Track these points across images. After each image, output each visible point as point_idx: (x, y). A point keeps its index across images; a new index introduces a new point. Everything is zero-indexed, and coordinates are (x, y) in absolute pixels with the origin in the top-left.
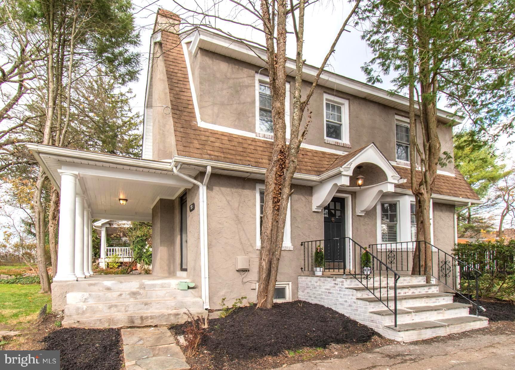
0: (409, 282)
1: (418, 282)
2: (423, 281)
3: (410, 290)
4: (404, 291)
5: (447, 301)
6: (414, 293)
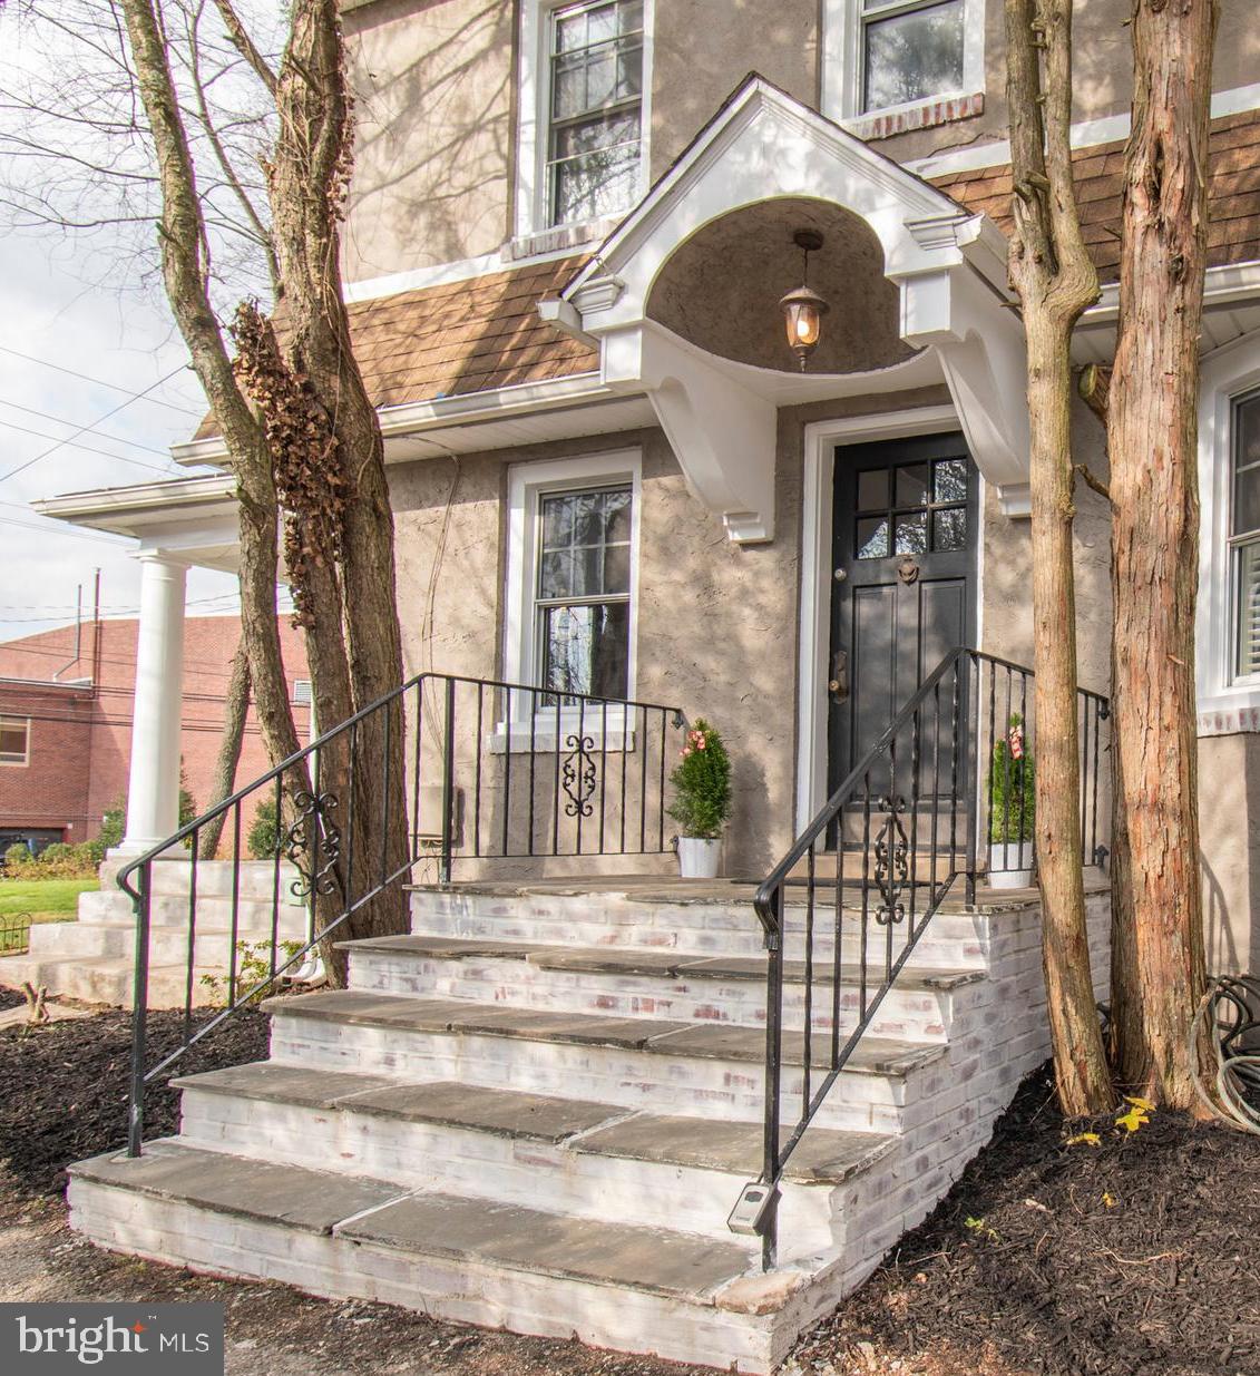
2: (959, 945)
3: (684, 989)
4: (638, 989)
5: (842, 1110)
6: (717, 1016)
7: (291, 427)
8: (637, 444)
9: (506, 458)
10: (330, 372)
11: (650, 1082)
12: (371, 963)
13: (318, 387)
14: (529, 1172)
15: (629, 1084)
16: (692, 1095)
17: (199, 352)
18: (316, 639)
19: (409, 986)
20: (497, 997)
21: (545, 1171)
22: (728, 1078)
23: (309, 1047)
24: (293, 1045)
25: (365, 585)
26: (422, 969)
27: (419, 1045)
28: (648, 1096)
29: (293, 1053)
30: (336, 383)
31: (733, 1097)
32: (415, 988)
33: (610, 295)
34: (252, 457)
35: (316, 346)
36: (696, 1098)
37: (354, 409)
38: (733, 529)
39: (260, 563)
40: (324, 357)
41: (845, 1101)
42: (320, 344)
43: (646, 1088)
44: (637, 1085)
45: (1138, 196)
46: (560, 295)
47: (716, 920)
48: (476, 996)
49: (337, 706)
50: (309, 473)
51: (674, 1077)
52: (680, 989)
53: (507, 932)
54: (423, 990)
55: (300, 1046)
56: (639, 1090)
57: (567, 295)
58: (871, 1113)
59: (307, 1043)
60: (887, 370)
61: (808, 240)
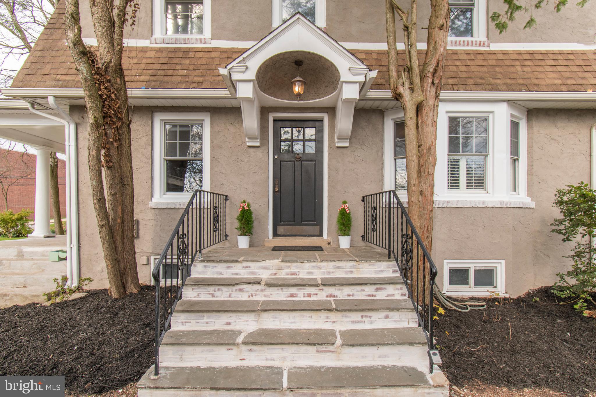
0: (351, 272)
1: (376, 272)
2: (391, 270)
3: (322, 290)
4: (305, 291)
5: (400, 321)
6: (334, 296)
7: (107, 95)
8: (209, 111)
9: (153, 110)
10: (117, 76)
11: (334, 320)
12: (193, 289)
13: (113, 81)
14: (323, 355)
15: (328, 321)
16: (350, 322)
17: (81, 64)
18: (112, 171)
19: (211, 296)
20: (249, 297)
21: (328, 354)
22: (362, 317)
23: (190, 322)
24: (183, 322)
25: (124, 153)
26: (217, 290)
27: (241, 317)
28: (335, 324)
29: (183, 325)
30: (118, 80)
31: (364, 322)
32: (213, 296)
33: (244, 70)
34: (97, 105)
35: (114, 67)
36: (352, 323)
37: (123, 90)
38: (248, 141)
39: (98, 144)
40: (116, 71)
41: (401, 319)
42: (116, 66)
43: (333, 322)
44: (330, 322)
45: (429, 75)
46: (226, 67)
47: (313, 267)
48: (240, 297)
49: (119, 195)
50: (113, 112)
51: (344, 318)
52: (320, 290)
53: (233, 274)
54: (217, 297)
55: (186, 322)
56: (331, 323)
57: (228, 67)
58: (409, 321)
59: (189, 321)
60: (305, 102)
61: (298, 63)
